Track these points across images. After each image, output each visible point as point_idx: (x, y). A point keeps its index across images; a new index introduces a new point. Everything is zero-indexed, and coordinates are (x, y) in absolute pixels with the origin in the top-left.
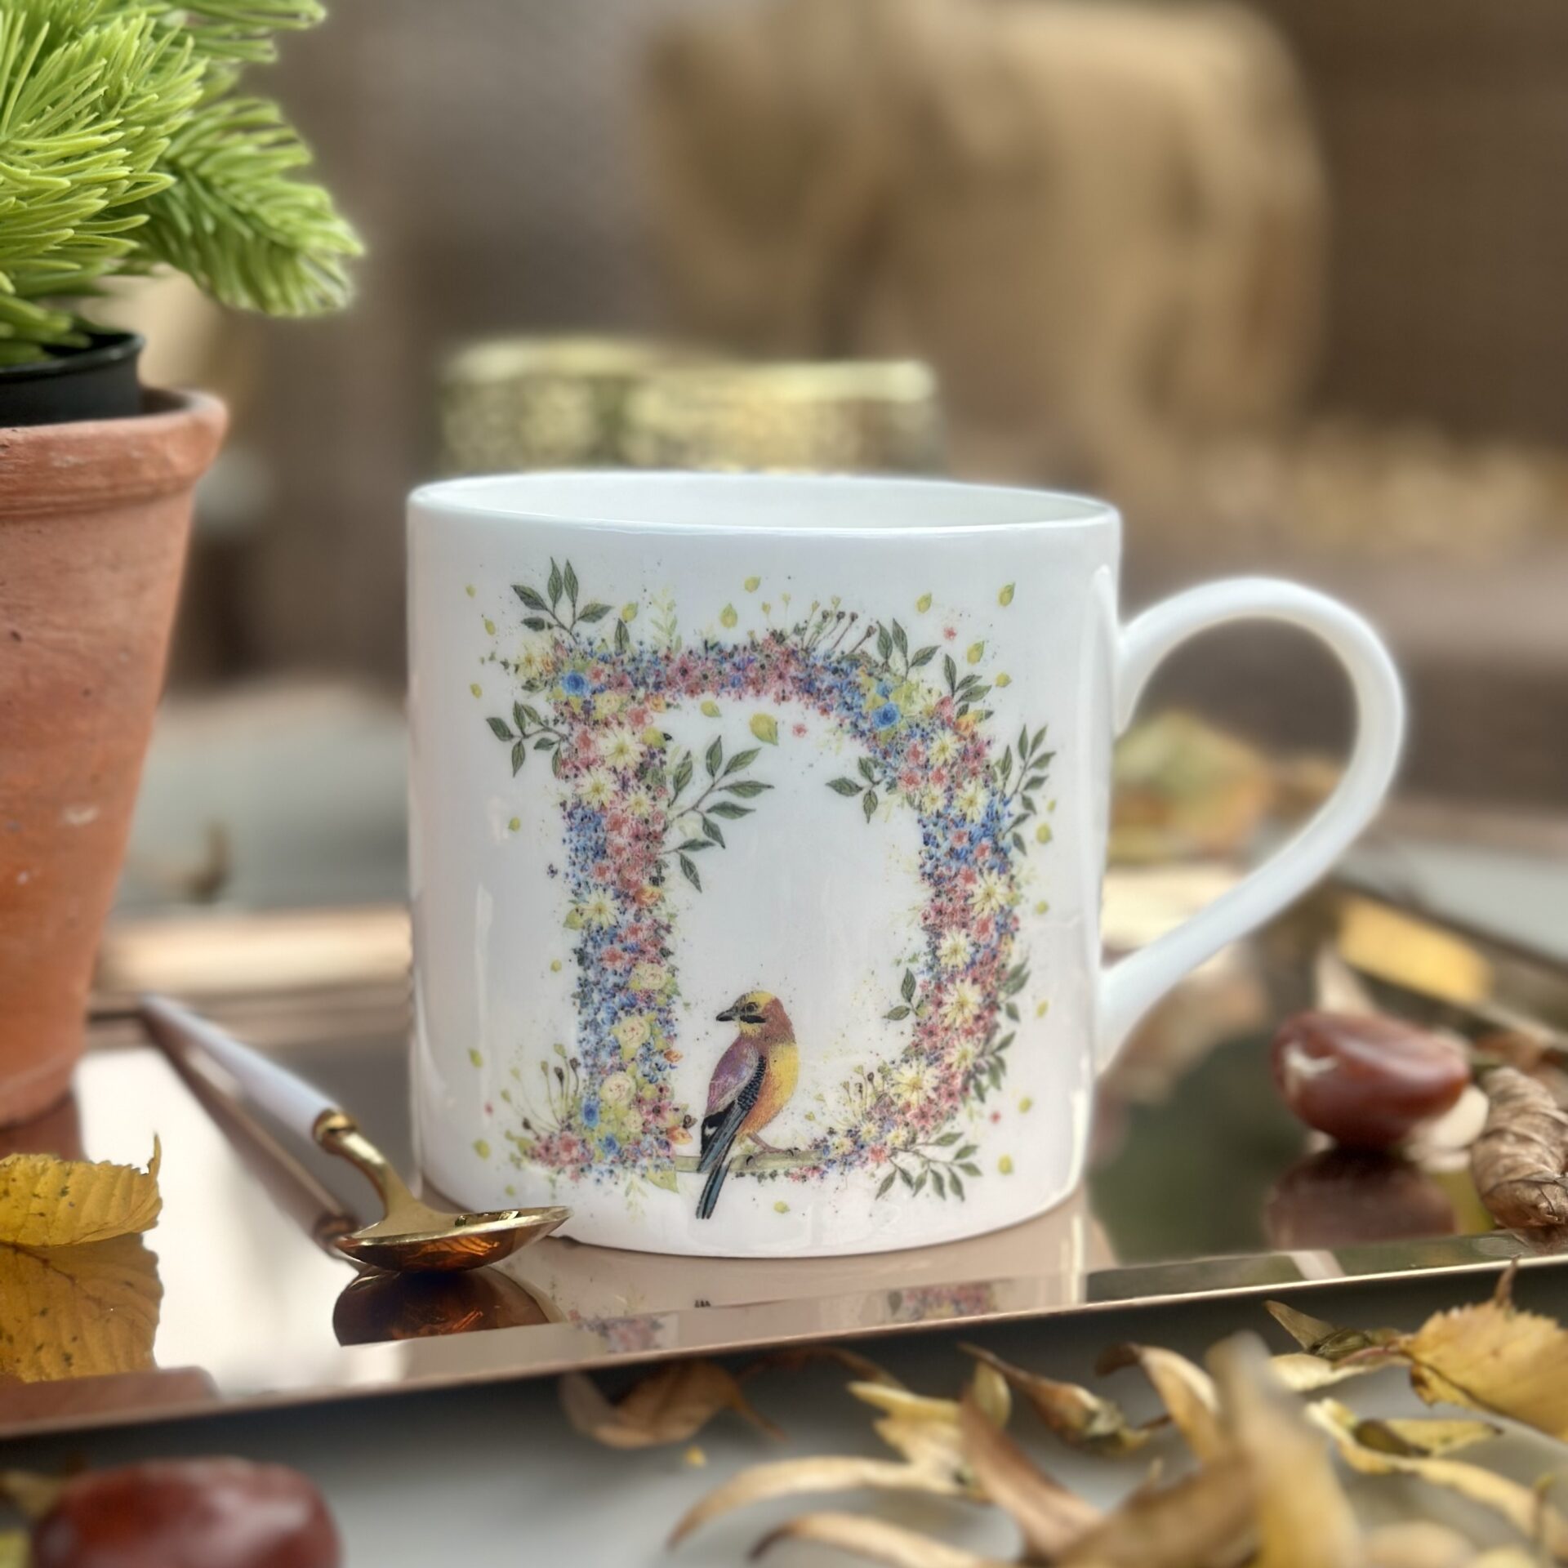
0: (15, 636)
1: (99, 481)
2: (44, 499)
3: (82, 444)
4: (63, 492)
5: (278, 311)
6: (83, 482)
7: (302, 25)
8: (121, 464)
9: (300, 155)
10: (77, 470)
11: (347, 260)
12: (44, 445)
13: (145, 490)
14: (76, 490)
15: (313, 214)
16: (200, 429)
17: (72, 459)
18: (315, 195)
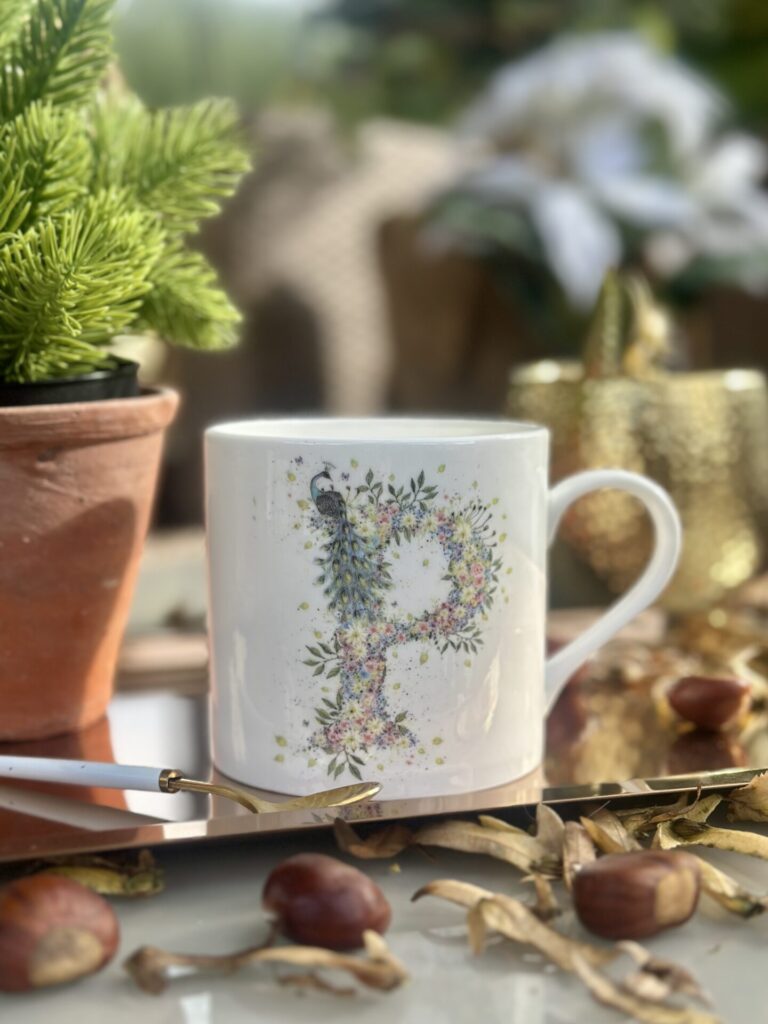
2: (94, 436)
4: (103, 432)
5: (203, 347)
7: (209, 215)
9: (212, 276)
14: (109, 432)
15: (219, 303)
16: (165, 405)
18: (219, 295)
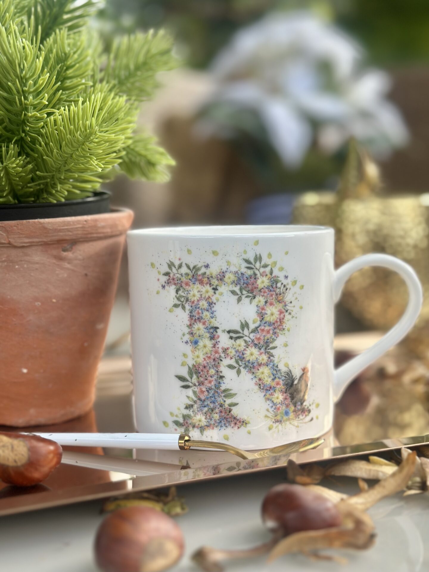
0: (86, 275)
1: (109, 230)
2: (95, 235)
3: (105, 220)
4: (100, 233)
6: (105, 230)
8: (114, 226)
10: (103, 227)
11: (169, 167)
12: (96, 221)
13: (118, 233)
14: (103, 233)
15: (162, 154)
17: (102, 224)
